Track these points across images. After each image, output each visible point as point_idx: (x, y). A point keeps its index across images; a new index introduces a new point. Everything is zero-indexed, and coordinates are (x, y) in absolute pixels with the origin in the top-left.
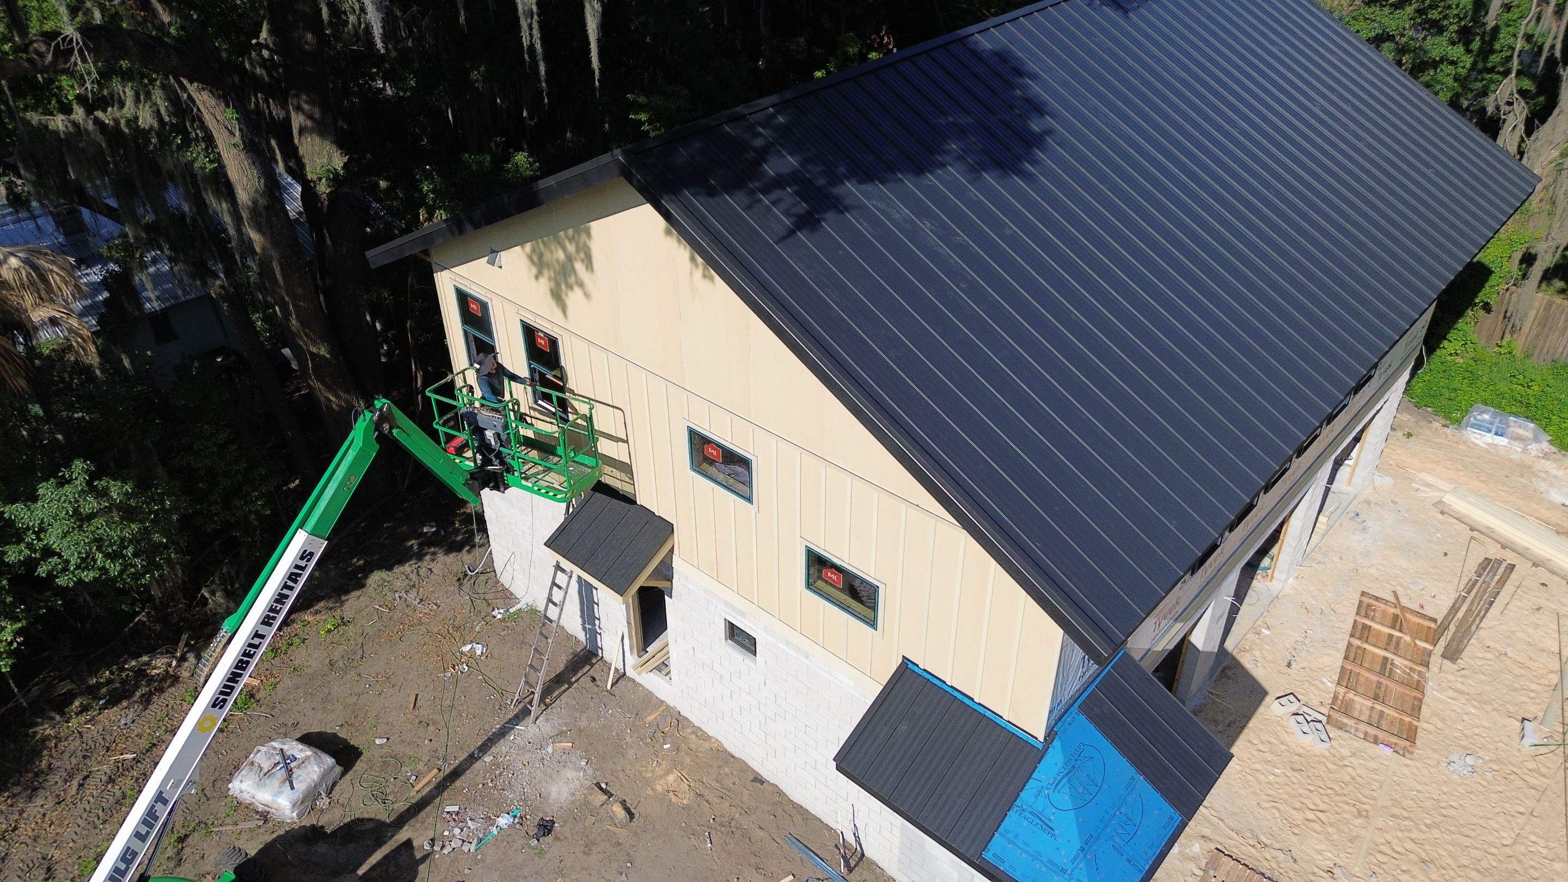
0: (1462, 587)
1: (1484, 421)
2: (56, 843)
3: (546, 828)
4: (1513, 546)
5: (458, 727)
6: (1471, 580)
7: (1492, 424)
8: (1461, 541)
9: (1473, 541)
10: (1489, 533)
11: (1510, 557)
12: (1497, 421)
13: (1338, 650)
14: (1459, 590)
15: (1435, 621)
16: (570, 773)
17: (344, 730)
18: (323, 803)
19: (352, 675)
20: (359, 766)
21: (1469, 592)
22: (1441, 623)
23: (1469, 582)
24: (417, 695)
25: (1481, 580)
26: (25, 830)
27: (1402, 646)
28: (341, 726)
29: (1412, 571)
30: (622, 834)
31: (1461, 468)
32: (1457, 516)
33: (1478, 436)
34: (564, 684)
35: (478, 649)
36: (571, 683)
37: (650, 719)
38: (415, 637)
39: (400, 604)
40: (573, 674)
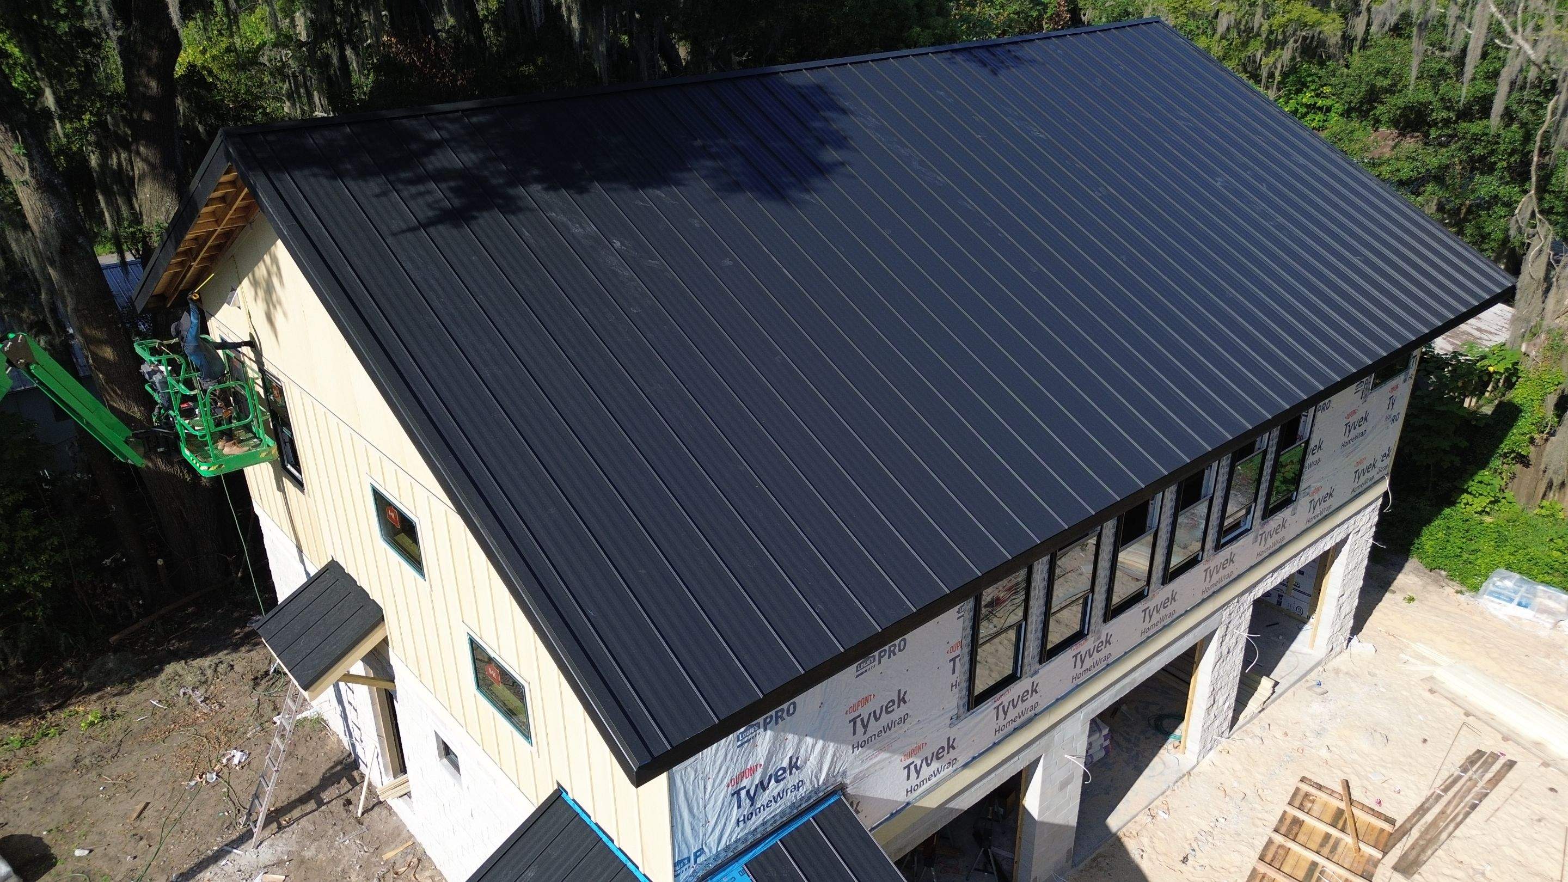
0: (1439, 782)
1: (1506, 588)
4: (1519, 739)
5: (173, 844)
6: (1452, 775)
7: (1516, 592)
8: (1450, 726)
9: (1465, 728)
10: (1489, 721)
11: (1511, 752)
12: (1523, 589)
13: (1252, 846)
14: (1434, 786)
15: (1392, 821)
17: (50, 837)
19: (93, 775)
21: (1446, 790)
22: (1400, 827)
23: (1450, 777)
24: (148, 804)
25: (1466, 777)
27: (1340, 849)
28: (49, 831)
29: (1375, 758)
31: (1468, 641)
32: (1450, 696)
33: (1497, 606)
34: (312, 805)
35: (238, 756)
36: (320, 803)
37: (389, 855)
38: (179, 738)
39: (182, 701)
40: (326, 796)
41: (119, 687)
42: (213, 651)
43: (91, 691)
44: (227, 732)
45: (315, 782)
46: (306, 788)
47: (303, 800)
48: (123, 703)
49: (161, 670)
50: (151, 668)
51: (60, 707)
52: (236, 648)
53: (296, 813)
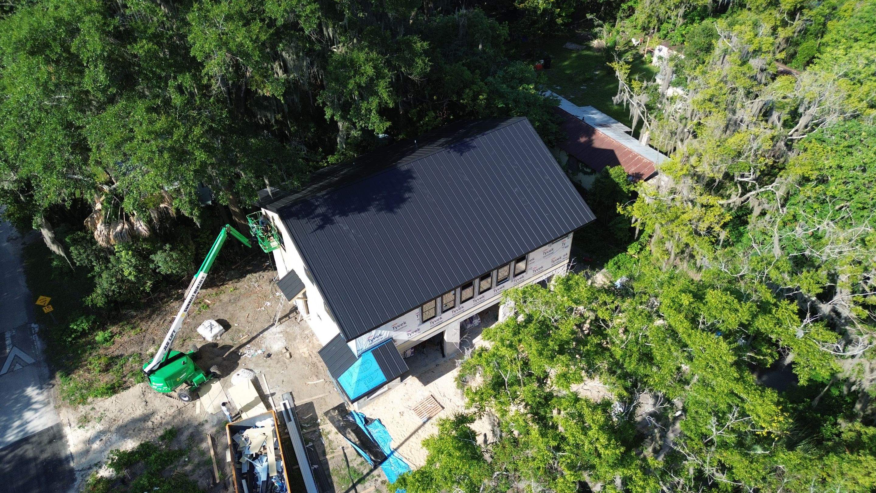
2: (156, 335)
3: (269, 355)
5: (257, 324)
16: (279, 343)
18: (218, 338)
19: (234, 305)
20: (230, 330)
24: (249, 314)
26: (150, 331)
28: (228, 319)
30: (287, 361)
34: (287, 318)
35: (269, 304)
36: (289, 318)
37: (306, 332)
38: (254, 297)
39: (252, 287)
40: (291, 316)
41: (236, 280)
42: (259, 271)
43: (229, 280)
44: (265, 296)
45: (288, 312)
46: (286, 313)
47: (285, 316)
48: (238, 285)
49: (245, 277)
50: (242, 275)
51: (223, 285)
52: (264, 271)
53: (284, 320)
